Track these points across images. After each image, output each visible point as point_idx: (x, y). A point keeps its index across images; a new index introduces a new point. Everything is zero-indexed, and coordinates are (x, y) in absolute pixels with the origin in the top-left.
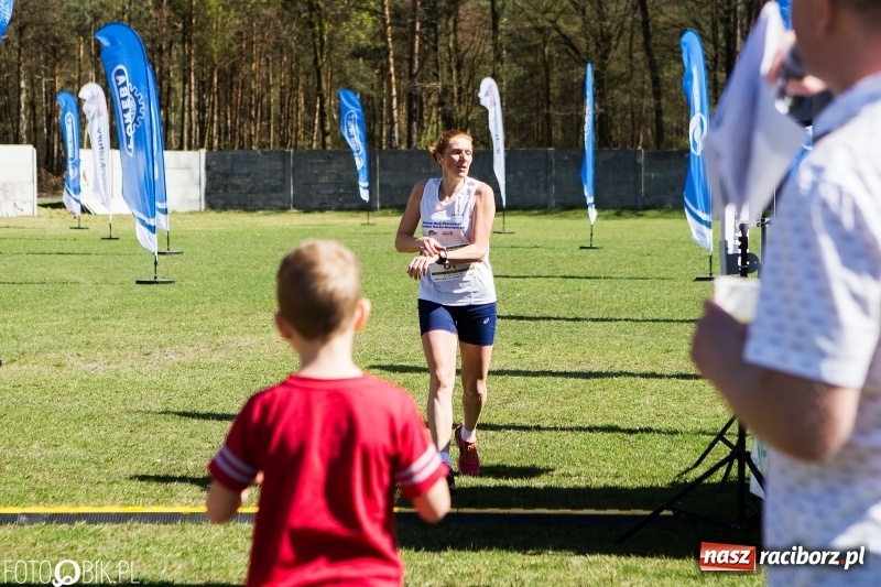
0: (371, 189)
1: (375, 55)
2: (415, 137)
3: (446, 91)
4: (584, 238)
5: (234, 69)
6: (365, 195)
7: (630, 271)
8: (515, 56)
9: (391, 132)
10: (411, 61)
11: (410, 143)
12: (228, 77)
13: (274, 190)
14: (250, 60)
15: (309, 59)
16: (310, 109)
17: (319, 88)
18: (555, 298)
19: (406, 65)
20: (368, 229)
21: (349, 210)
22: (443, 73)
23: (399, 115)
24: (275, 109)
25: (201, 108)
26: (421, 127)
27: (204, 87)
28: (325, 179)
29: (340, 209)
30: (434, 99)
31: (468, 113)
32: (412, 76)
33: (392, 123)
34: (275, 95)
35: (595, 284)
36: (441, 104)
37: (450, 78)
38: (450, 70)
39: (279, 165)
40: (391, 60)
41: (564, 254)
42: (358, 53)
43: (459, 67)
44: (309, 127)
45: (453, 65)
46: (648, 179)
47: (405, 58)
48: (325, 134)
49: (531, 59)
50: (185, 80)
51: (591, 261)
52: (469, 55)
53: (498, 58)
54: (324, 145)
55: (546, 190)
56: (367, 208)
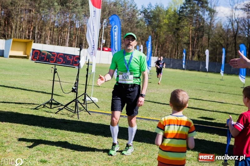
0: (185, 66)
1: (188, 44)
2: (193, 58)
3: (199, 51)
4: (221, 78)
5: (164, 44)
6: (184, 67)
7: (229, 85)
8: (211, 46)
9: (189, 57)
10: (194, 46)
11: (192, 59)
12: (163, 45)
13: (168, 65)
14: (167, 43)
15: (176, 44)
16: (176, 52)
17: (178, 48)
18: (216, 88)
19: (192, 46)
20: (184, 73)
21: (181, 69)
22: (199, 48)
23: (190, 54)
24: (170, 51)
25: (158, 50)
26: (194, 57)
27: (158, 47)
28: (177, 64)
29: (179, 69)
30: (197, 52)
31: (202, 55)
32: (193, 48)
33: (189, 55)
34: (170, 49)
35: (223, 87)
36: (198, 53)
37: (200, 49)
38: (200, 48)
39: (170, 61)
40: (190, 45)
41: (217, 81)
42: (185, 43)
43: (202, 47)
44: (175, 55)
45: (201, 47)
46: (233, 69)
47: (193, 45)
48: (178, 56)
49: (214, 47)
50: (156, 45)
51: (222, 83)
52: (204, 45)
53: (209, 46)
54: (177, 58)
55: (215, 69)
56: (184, 69)
